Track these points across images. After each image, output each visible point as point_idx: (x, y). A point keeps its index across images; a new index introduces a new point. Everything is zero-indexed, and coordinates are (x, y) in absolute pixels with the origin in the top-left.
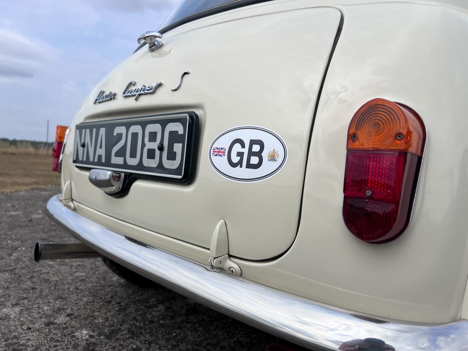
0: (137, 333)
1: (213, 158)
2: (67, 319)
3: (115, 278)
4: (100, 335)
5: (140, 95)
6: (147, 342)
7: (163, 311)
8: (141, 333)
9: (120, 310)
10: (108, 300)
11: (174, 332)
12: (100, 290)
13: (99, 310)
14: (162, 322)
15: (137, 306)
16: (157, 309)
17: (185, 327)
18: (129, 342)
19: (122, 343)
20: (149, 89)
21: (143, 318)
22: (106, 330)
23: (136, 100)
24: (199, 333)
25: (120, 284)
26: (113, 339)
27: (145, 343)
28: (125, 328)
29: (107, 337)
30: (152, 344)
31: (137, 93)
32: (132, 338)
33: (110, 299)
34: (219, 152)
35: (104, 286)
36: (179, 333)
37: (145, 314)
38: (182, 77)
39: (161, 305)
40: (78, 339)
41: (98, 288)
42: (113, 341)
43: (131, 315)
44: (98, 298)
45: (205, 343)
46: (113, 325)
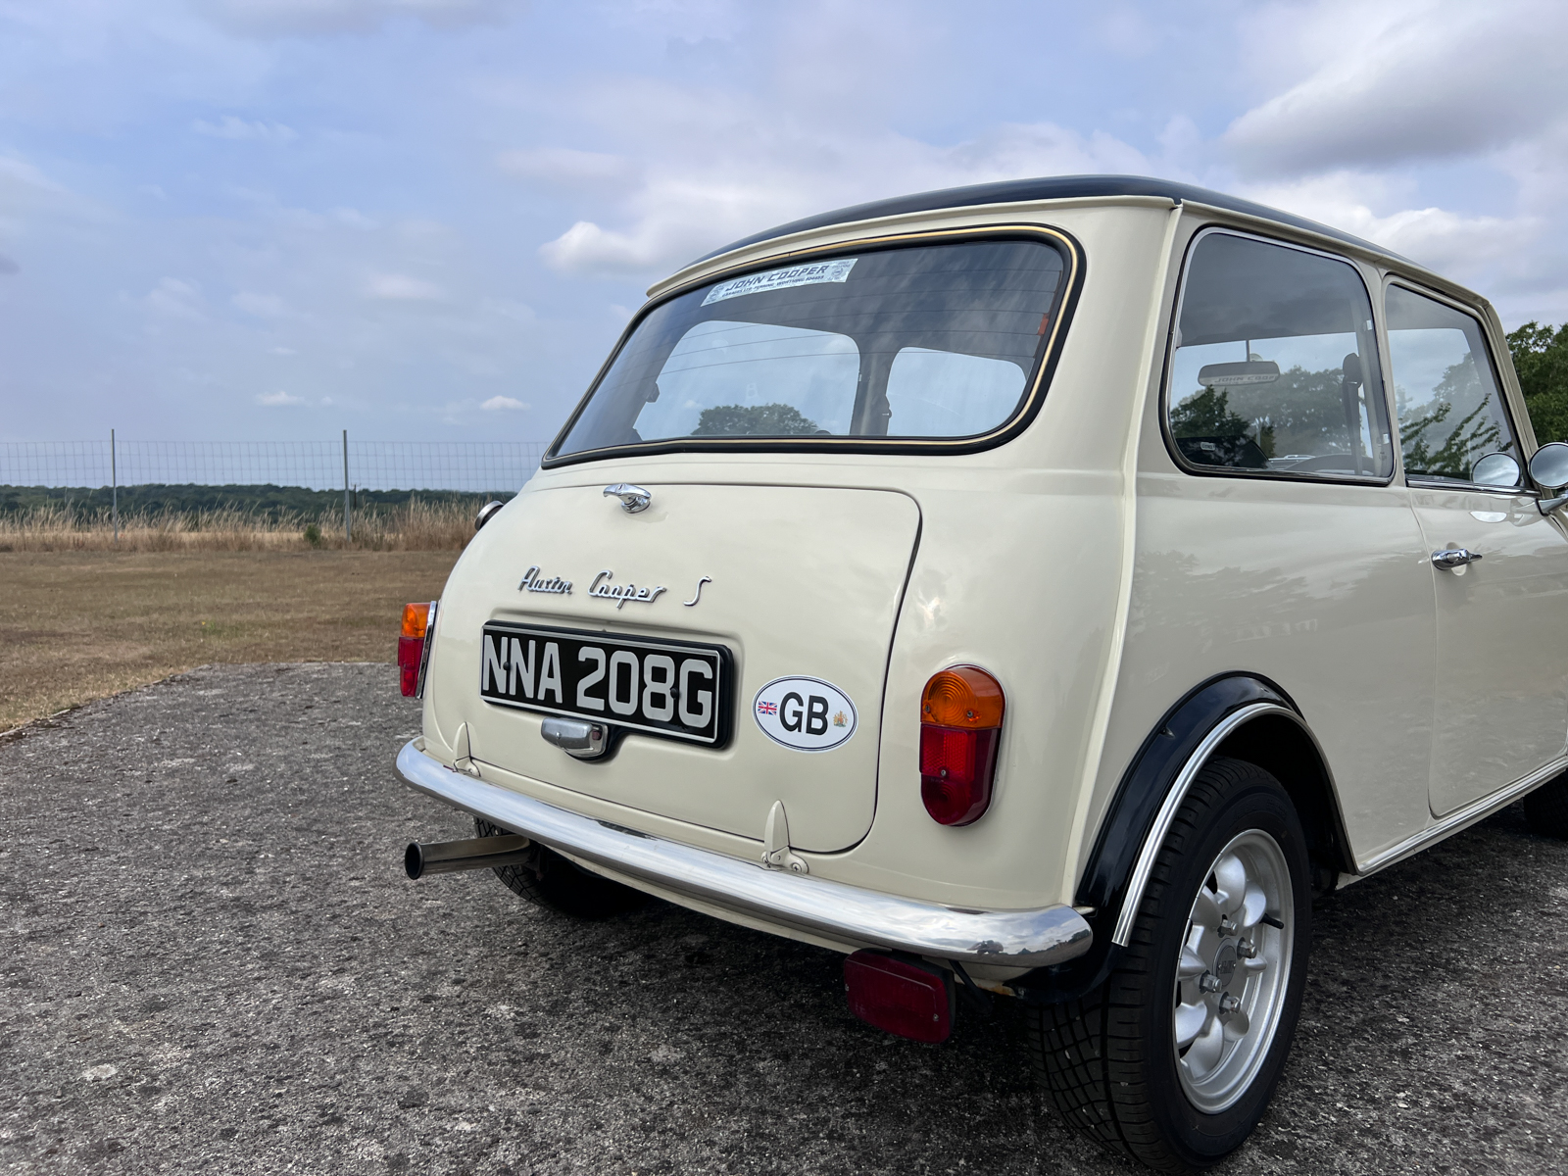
0: (602, 1003)
1: (759, 715)
2: (457, 988)
4: (534, 1010)
5: (625, 600)
6: (627, 1016)
7: (640, 963)
9: (552, 966)
10: (519, 950)
11: (673, 997)
12: (494, 933)
13: (511, 970)
14: (644, 982)
15: (584, 957)
16: (627, 961)
17: (692, 988)
18: (594, 1018)
20: (643, 594)
21: (605, 978)
22: (542, 1002)
23: (620, 607)
24: (721, 995)
26: (561, 1015)
27: (625, 1018)
28: (577, 996)
30: (639, 1019)
31: (621, 597)
33: (522, 949)
34: (767, 708)
35: (499, 925)
36: (682, 998)
38: (700, 586)
39: (631, 953)
40: (497, 1019)
41: (487, 929)
43: (580, 975)
44: (498, 948)
45: (736, 1010)
46: (551, 994)
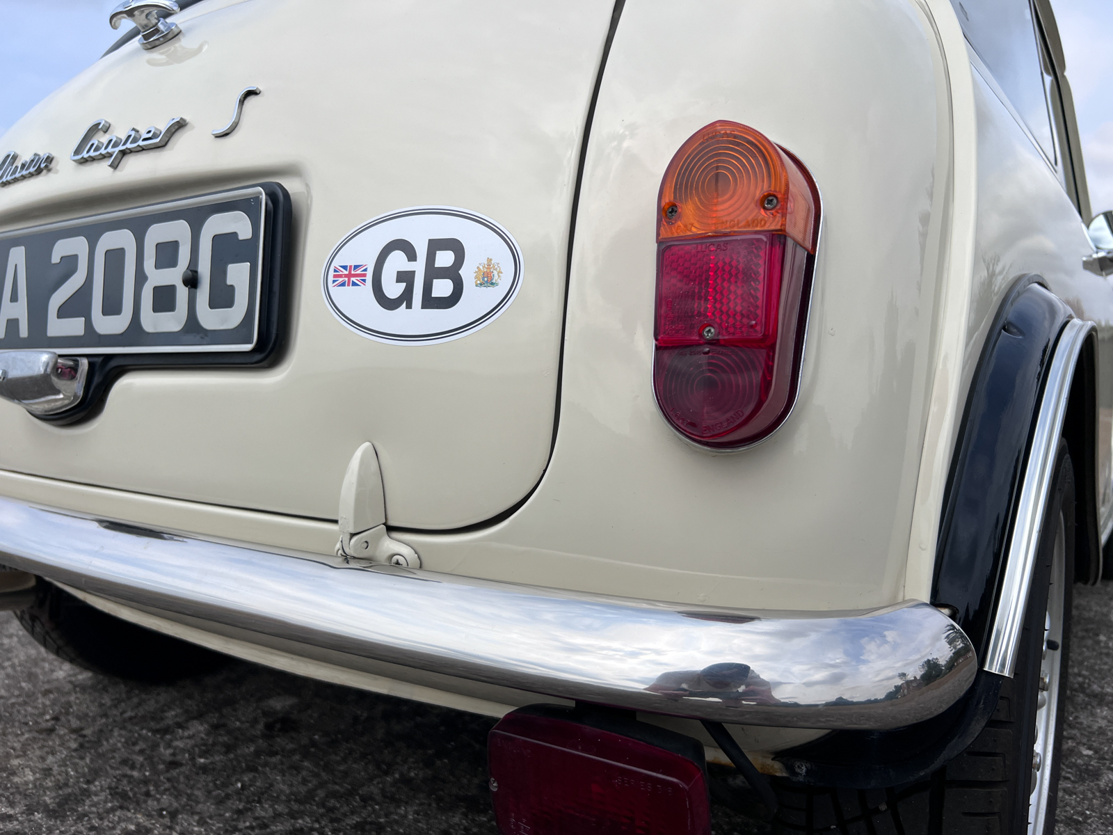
0: (135, 794)
1: (335, 292)
3: (63, 671)
4: (30, 810)
5: (124, 153)
6: (164, 813)
7: (203, 736)
8: (148, 794)
9: (81, 746)
10: (44, 725)
11: (238, 780)
12: (20, 704)
13: (21, 753)
14: (202, 760)
15: (130, 731)
16: (186, 734)
17: (266, 764)
18: (116, 818)
19: (96, 823)
20: (150, 135)
21: (150, 759)
22: (47, 798)
23: (114, 166)
24: (304, 773)
25: (75, 686)
26: (68, 816)
27: (162, 816)
28: (102, 787)
29: (51, 813)
30: (180, 816)
31: (117, 150)
32: (121, 807)
33: (50, 724)
34: (350, 276)
35: (30, 696)
36: (250, 780)
37: (155, 746)
38: (242, 102)
39: (196, 723)
41: (13, 700)
42: (70, 821)
43: (117, 756)
44: (17, 724)
45: (321, 793)
46: (66, 785)
